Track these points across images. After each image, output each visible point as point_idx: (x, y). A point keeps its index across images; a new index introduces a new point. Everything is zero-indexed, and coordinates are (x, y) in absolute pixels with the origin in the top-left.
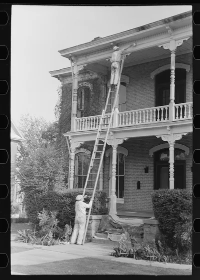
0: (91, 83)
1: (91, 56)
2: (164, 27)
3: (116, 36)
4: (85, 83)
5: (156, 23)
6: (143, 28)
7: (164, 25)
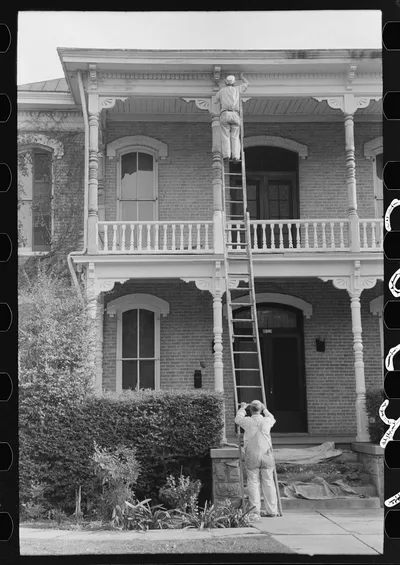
0: (60, 140)
1: (141, 82)
2: (348, 65)
3: (234, 53)
4: (41, 136)
5: (332, 53)
6: (302, 54)
7: (349, 61)
